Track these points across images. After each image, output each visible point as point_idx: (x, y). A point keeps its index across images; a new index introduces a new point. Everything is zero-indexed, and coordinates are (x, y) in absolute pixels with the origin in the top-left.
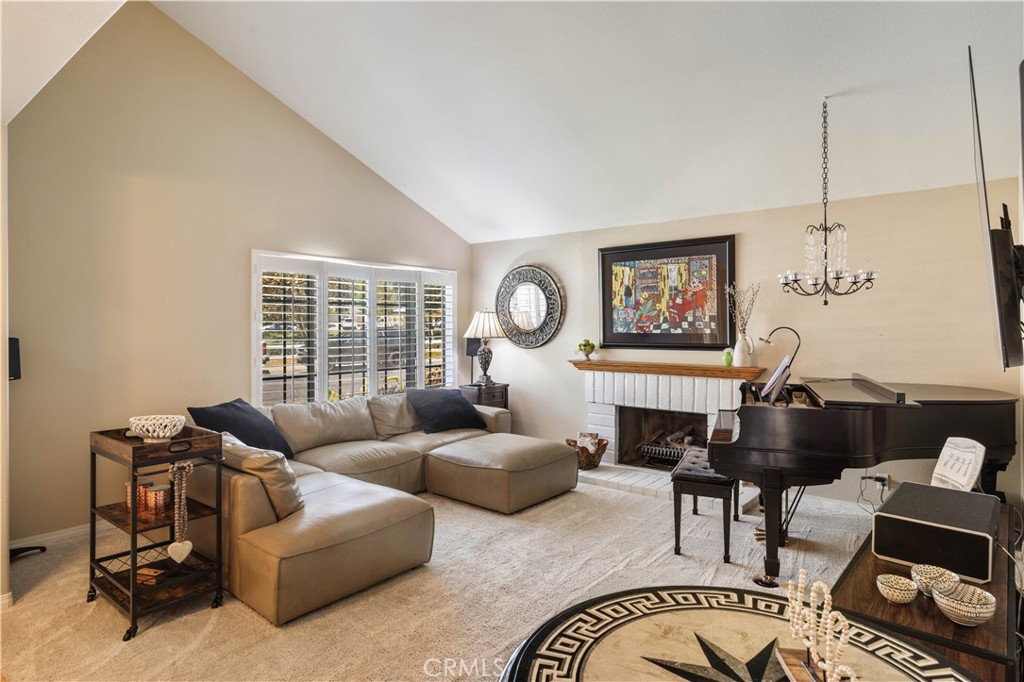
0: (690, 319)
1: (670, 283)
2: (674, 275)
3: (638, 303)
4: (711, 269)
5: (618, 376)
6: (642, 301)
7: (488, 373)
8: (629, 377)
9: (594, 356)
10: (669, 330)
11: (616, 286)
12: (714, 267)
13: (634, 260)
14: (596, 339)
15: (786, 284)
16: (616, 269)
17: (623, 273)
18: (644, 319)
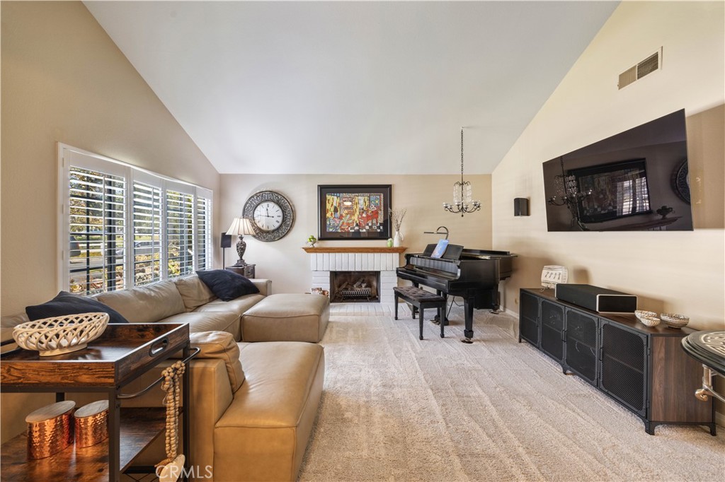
0: (370, 224)
1: (359, 206)
2: (362, 202)
3: (341, 216)
4: (380, 200)
5: (332, 255)
6: (344, 215)
7: (243, 258)
8: (338, 255)
9: (316, 245)
10: (359, 230)
11: (328, 206)
12: (382, 200)
13: (340, 193)
14: (316, 235)
15: (446, 207)
16: (328, 197)
17: (332, 200)
18: (345, 224)
